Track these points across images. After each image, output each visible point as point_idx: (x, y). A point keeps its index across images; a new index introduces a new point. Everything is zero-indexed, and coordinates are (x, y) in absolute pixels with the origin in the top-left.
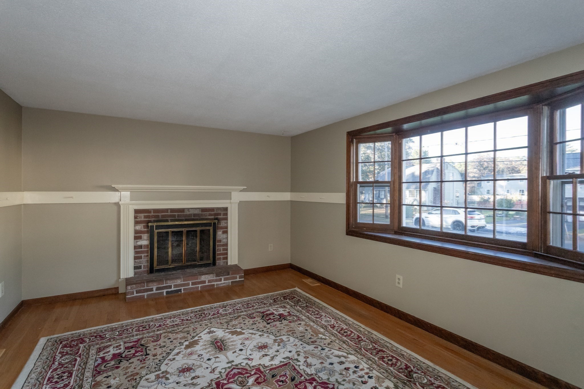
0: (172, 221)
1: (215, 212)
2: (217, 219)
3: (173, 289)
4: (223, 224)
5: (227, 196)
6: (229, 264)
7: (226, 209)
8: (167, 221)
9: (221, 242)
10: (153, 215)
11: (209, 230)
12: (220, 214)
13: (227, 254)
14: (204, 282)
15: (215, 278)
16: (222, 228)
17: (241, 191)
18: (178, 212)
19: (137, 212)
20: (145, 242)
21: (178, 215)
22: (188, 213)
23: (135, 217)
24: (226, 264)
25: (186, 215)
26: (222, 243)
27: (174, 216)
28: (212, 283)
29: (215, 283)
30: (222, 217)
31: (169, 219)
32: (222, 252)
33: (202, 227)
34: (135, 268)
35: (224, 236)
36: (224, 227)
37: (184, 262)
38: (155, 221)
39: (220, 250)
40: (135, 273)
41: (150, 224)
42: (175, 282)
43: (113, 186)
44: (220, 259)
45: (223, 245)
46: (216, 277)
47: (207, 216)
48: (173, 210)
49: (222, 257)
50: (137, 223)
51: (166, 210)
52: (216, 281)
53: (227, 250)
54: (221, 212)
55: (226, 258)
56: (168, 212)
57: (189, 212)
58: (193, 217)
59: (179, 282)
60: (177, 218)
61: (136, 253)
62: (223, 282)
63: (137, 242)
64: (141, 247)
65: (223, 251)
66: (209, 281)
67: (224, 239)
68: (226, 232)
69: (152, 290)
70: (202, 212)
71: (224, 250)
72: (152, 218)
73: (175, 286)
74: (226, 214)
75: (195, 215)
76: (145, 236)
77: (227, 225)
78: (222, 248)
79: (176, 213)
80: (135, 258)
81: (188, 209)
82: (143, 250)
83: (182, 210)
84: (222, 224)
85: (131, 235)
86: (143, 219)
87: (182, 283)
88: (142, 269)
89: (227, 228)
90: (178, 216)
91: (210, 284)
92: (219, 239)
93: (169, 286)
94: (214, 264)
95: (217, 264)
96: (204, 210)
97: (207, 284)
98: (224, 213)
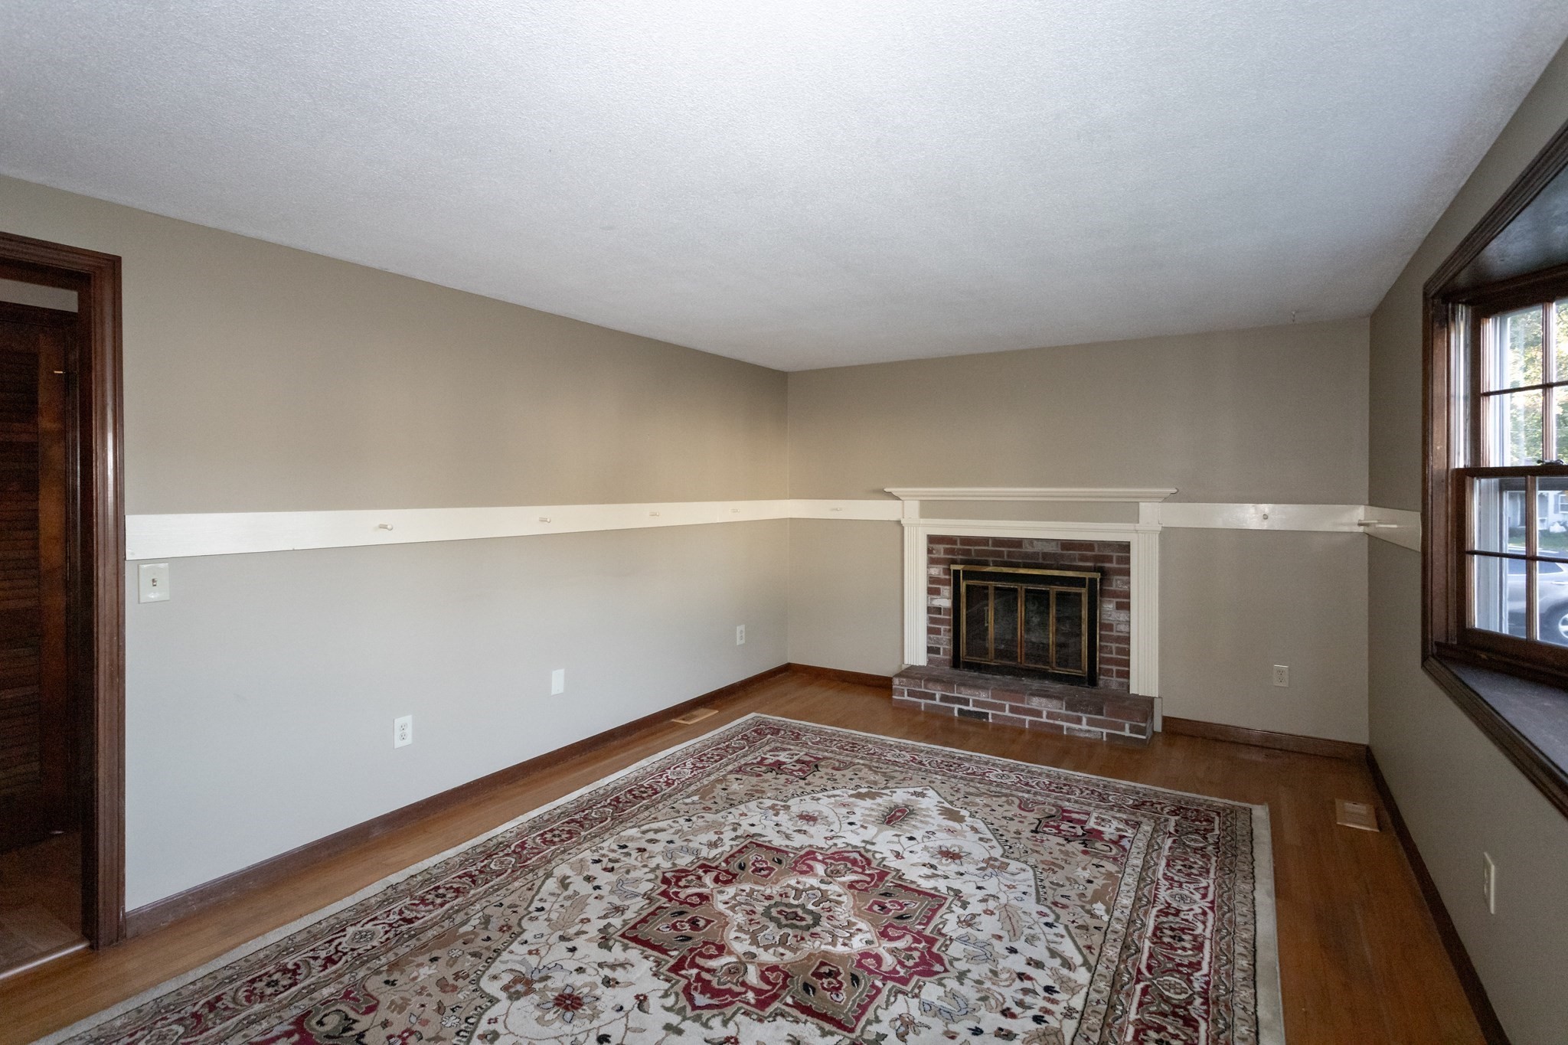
0: (996, 564)
1: (1096, 552)
2: (1101, 570)
3: (971, 708)
4: (1117, 586)
5: (1129, 512)
6: (1133, 691)
7: (1125, 547)
8: (986, 564)
9: (1112, 630)
10: (960, 549)
11: (1080, 595)
12: (1109, 559)
13: (1127, 663)
14: (1039, 714)
15: (1063, 711)
16: (1114, 594)
17: (1166, 500)
18: (1009, 547)
19: (933, 540)
20: (945, 602)
21: (1009, 552)
22: (1030, 550)
23: (930, 551)
24: (1125, 688)
25: (1027, 555)
26: (1114, 633)
27: (1000, 554)
28: (1057, 722)
29: (1066, 724)
30: (1114, 565)
31: (991, 559)
32: (1114, 656)
33: (1062, 585)
34: (930, 650)
35: (1122, 616)
36: (1121, 592)
37: (1019, 660)
38: (963, 562)
39: (1108, 650)
40: (930, 661)
41: (954, 567)
42: (975, 695)
43: (886, 490)
44: (1108, 672)
45: (1118, 639)
46: (1066, 709)
47: (1075, 559)
48: (999, 542)
49: (1115, 668)
50: (932, 562)
51: (984, 541)
52: (1068, 719)
53: (1128, 653)
54: (1111, 554)
55: (1127, 675)
56: (988, 546)
57: (1033, 547)
58: (1041, 561)
59: (983, 696)
60: (1006, 558)
61: (932, 620)
62: (1084, 727)
63: (932, 599)
64: (938, 610)
65: (1117, 653)
66: (1050, 715)
67: (1119, 623)
68: (1125, 606)
69: (932, 697)
70: (1062, 550)
71: (1120, 651)
72: (958, 554)
73: (977, 703)
74: (1127, 560)
75: (1045, 555)
76: (947, 591)
77: (1129, 588)
78: (1114, 646)
79: (1004, 547)
80: (930, 631)
81: (1031, 541)
82: (942, 616)
83: (1017, 543)
84: (1114, 584)
85: (923, 584)
86: (942, 555)
87: (990, 700)
88: (941, 656)
89: (1128, 595)
90: (1010, 554)
91: (1051, 721)
92: (1106, 622)
93: (965, 699)
94: (1092, 680)
95: (1101, 683)
96: (1068, 545)
97: (1044, 719)
98: (1122, 557)
